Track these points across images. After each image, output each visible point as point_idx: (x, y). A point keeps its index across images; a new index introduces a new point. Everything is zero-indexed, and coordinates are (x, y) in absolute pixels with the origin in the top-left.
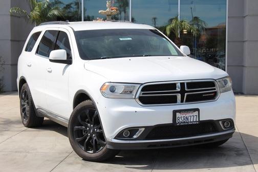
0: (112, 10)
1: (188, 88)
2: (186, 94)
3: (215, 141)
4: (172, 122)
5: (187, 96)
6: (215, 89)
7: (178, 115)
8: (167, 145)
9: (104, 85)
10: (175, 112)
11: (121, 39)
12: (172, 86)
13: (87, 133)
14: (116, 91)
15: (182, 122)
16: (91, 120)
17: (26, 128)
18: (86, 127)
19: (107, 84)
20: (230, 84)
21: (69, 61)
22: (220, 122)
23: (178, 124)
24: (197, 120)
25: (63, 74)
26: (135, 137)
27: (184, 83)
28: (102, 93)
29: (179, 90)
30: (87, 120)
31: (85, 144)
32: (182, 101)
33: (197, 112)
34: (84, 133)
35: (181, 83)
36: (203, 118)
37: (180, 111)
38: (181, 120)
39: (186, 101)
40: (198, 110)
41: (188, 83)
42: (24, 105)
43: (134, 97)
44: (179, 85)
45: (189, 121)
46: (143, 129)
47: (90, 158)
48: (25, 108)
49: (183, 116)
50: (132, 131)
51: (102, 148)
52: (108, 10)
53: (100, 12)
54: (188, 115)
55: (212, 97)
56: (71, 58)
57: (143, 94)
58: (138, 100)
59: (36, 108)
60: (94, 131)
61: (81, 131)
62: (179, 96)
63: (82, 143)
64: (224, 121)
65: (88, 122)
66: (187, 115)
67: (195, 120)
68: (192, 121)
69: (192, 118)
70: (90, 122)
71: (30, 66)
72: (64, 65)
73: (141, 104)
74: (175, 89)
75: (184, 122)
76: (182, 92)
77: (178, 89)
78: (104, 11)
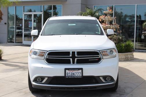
2: (76, 59)
3: (97, 89)
4: (64, 76)
6: (98, 56)
7: (67, 71)
8: (65, 89)
9: (31, 50)
10: (66, 69)
12: (67, 53)
15: (70, 76)
20: (115, 53)
22: (101, 78)
23: (67, 77)
24: (81, 75)
26: (43, 82)
29: (71, 56)
36: (85, 74)
37: (68, 69)
40: (82, 69)
44: (71, 53)
45: (75, 76)
46: (47, 78)
49: (70, 72)
50: (42, 78)
54: (74, 72)
57: (48, 57)
58: (45, 60)
67: (79, 75)
68: (77, 75)
74: (69, 55)
75: (71, 76)
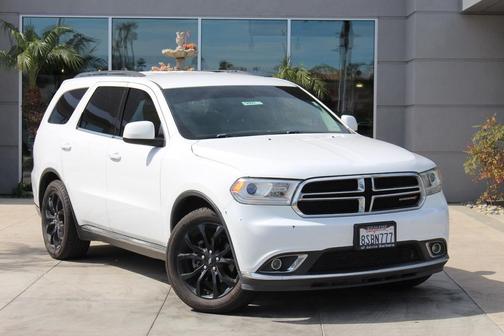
0: (187, 48)
1: (376, 187)
2: (373, 197)
4: (352, 244)
5: (376, 200)
6: (418, 189)
7: (363, 232)
9: (237, 182)
10: (357, 228)
11: (245, 104)
12: (350, 184)
13: (200, 264)
14: (257, 192)
15: (368, 245)
16: (210, 242)
17: (58, 261)
18: (200, 253)
19: (242, 180)
20: (438, 181)
21: (158, 141)
22: (427, 244)
23: (363, 248)
24: (393, 241)
25: (147, 164)
26: (291, 269)
27: (370, 179)
28: (233, 195)
29: (363, 190)
30: (201, 242)
31: (198, 283)
32: (367, 209)
33: (392, 227)
34: (194, 266)
35: (365, 179)
36: (403, 236)
37: (365, 226)
38: (366, 240)
39: (374, 209)
40: (393, 224)
41: (375, 179)
42: (51, 220)
43: (289, 202)
44: (362, 182)
45: (380, 242)
46: (306, 256)
47: (208, 306)
48: (54, 225)
49: (370, 234)
50: (286, 259)
51: (228, 289)
52: (179, 48)
53: (163, 52)
55: (413, 202)
56: (162, 136)
57: (304, 197)
58: (296, 207)
59: (80, 223)
60: (214, 260)
61: (190, 261)
62: (362, 201)
63: (192, 282)
64: (432, 242)
65: (204, 246)
66: (377, 233)
67: (389, 241)
68: (384, 242)
69: (385, 237)
70: (207, 244)
71: (70, 149)
72: (149, 148)
73: (301, 214)
74: (356, 188)
75: (372, 244)
76: (368, 194)
77: (361, 190)
78: (172, 51)
